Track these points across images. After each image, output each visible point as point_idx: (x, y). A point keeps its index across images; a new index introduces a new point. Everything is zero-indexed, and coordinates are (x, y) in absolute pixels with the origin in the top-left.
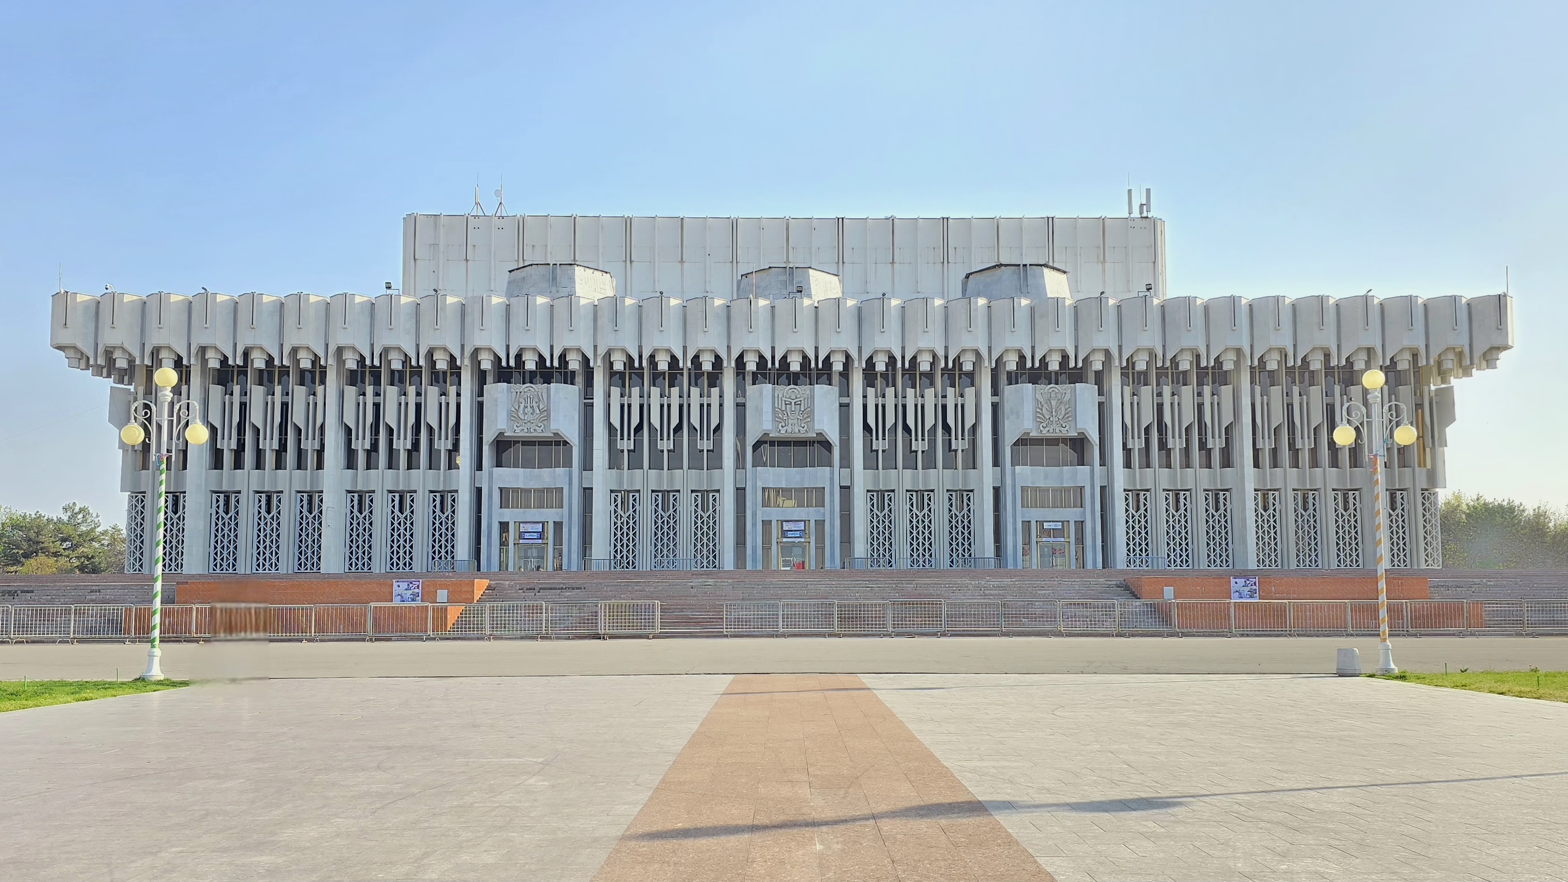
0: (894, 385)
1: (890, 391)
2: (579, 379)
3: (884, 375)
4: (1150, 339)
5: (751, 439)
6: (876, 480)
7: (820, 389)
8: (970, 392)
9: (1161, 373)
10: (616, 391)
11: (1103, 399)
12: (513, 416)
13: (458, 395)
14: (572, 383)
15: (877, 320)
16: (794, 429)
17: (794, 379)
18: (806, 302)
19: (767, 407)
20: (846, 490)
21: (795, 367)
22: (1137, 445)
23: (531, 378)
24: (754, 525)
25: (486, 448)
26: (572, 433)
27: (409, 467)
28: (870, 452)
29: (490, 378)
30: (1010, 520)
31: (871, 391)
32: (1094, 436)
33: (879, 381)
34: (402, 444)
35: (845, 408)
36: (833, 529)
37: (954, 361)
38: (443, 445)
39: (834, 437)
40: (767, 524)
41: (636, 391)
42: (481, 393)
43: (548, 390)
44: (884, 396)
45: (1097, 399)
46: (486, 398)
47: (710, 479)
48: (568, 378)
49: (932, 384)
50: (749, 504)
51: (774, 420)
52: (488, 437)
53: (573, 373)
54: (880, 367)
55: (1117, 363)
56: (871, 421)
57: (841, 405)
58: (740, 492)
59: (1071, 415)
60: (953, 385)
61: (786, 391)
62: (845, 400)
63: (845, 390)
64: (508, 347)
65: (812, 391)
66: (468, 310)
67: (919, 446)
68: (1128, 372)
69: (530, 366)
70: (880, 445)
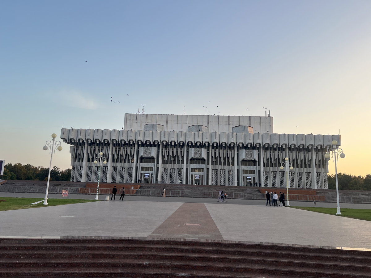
0: (218, 149)
1: (217, 150)
2: (157, 146)
3: (216, 147)
4: (268, 141)
5: (189, 158)
6: (214, 167)
7: (203, 149)
8: (233, 151)
9: (271, 148)
10: (164, 149)
11: (259, 153)
12: (144, 153)
13: (134, 149)
14: (156, 147)
15: (214, 136)
16: (198, 156)
17: (198, 147)
18: (201, 132)
19: (193, 152)
20: (208, 169)
21: (198, 145)
22: (266, 162)
23: (148, 146)
24: (190, 175)
25: (139, 159)
26: (155, 157)
27: (124, 162)
28: (213, 162)
29: (140, 146)
30: (240, 176)
31: (213, 150)
32: (257, 160)
33: (215, 148)
34: (123, 158)
35: (208, 153)
36: (205, 177)
37: (229, 145)
38: (131, 158)
39: (206, 158)
40: (192, 175)
41: (168, 149)
42: (138, 148)
43: (151, 148)
44: (216, 151)
45: (258, 153)
46: (139, 150)
47: (181, 166)
48: (155, 146)
49: (225, 149)
50: (189, 171)
51: (194, 155)
52: (139, 157)
53: (156, 145)
54: (215, 145)
55: (262, 146)
56: (213, 156)
57: (207, 152)
58: (187, 169)
59: (252, 156)
60: (229, 149)
61: (197, 149)
62: (208, 151)
63: (208, 150)
64: (144, 140)
65: (202, 150)
66: (137, 133)
67: (223, 161)
68: (264, 147)
69: (148, 143)
70: (215, 160)
